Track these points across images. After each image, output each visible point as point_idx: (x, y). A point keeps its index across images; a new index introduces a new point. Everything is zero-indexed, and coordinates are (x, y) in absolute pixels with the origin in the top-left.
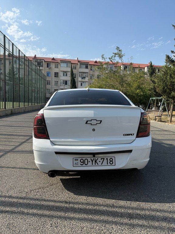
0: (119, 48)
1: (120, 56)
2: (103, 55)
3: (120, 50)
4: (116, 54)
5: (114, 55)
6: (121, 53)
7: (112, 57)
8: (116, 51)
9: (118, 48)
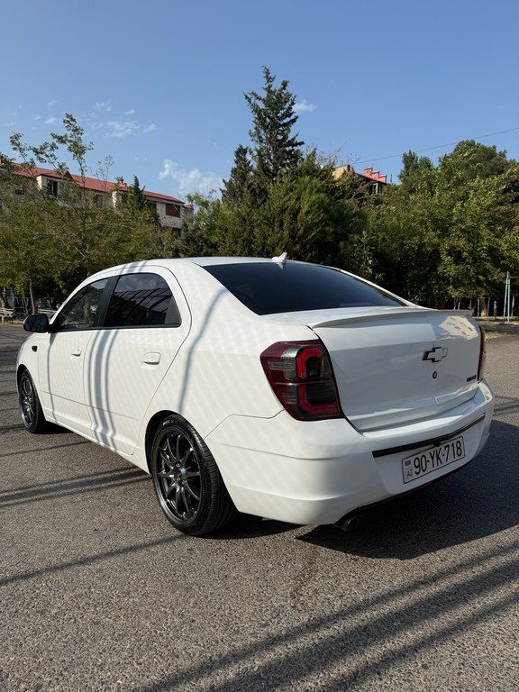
0: (74, 120)
1: (78, 150)
2: (17, 137)
3: (76, 130)
4: (61, 140)
5: (52, 140)
6: (80, 139)
7: (41, 148)
8: (62, 131)
9: (70, 120)
